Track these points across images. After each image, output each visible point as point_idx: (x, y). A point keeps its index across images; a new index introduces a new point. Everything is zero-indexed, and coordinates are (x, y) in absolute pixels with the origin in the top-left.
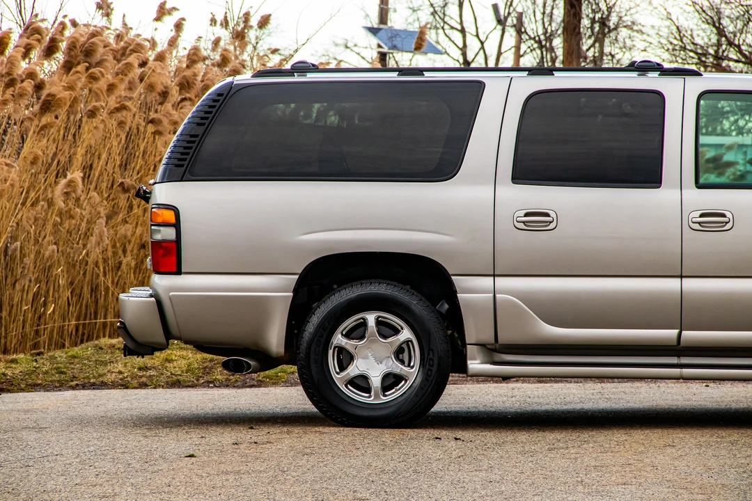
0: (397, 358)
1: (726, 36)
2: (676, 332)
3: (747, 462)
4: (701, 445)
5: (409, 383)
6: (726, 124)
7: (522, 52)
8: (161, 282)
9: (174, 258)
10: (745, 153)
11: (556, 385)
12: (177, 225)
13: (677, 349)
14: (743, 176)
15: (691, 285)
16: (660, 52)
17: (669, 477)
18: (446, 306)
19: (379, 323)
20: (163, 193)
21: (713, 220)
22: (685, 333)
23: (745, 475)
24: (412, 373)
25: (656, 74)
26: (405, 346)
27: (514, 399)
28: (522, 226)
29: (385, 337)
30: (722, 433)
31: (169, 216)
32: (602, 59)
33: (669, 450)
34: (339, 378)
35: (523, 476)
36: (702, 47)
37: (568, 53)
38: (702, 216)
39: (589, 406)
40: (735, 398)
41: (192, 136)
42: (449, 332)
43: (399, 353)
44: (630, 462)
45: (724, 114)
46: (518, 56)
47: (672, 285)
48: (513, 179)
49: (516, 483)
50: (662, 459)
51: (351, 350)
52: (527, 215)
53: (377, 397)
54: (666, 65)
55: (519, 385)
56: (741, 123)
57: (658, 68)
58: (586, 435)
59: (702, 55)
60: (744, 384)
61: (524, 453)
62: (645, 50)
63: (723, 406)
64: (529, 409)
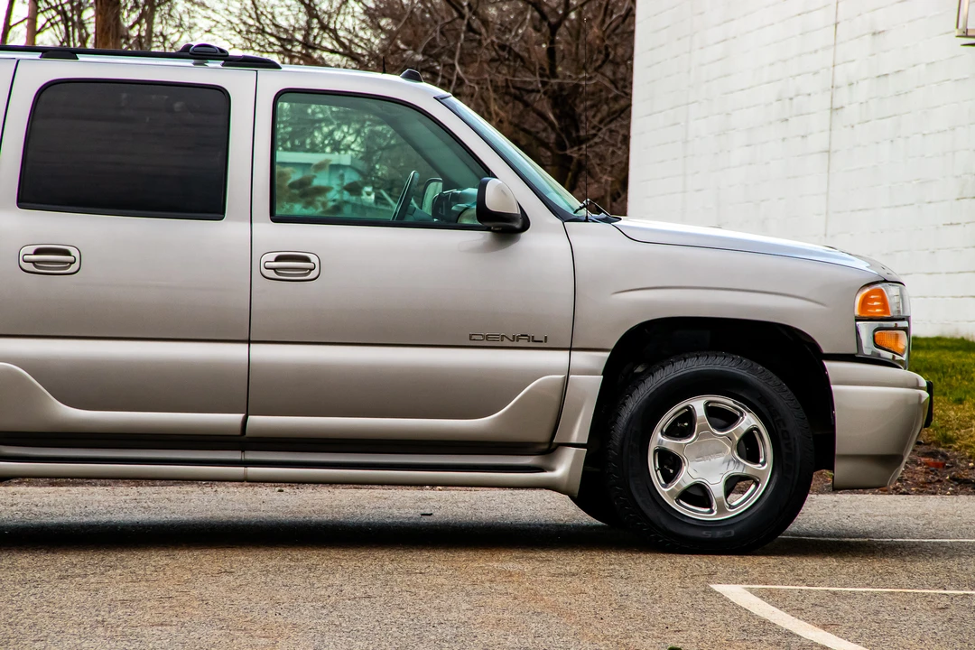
1: (317, 17)
2: (239, 417)
3: (327, 594)
4: (268, 572)
6: (318, 137)
7: (38, 26)
10: (342, 177)
11: (74, 490)
13: (241, 440)
14: (337, 208)
15: (262, 353)
16: (229, 34)
17: (224, 614)
21: (293, 265)
22: (254, 420)
23: (325, 611)
25: (218, 64)
27: (14, 508)
28: (30, 267)
30: (297, 554)
32: (150, 41)
33: (225, 578)
35: (21, 615)
36: (286, 31)
37: (103, 30)
38: (278, 259)
39: (119, 517)
40: (317, 507)
44: (173, 594)
45: (314, 123)
46: (33, 32)
47: (237, 352)
48: (19, 201)
49: (10, 624)
50: (214, 590)
52: (37, 252)
54: (234, 53)
55: (22, 489)
56: (338, 135)
57: (220, 55)
58: (112, 557)
59: (285, 42)
60: (330, 489)
61: (23, 583)
62: (209, 31)
63: (300, 518)
64: (36, 521)
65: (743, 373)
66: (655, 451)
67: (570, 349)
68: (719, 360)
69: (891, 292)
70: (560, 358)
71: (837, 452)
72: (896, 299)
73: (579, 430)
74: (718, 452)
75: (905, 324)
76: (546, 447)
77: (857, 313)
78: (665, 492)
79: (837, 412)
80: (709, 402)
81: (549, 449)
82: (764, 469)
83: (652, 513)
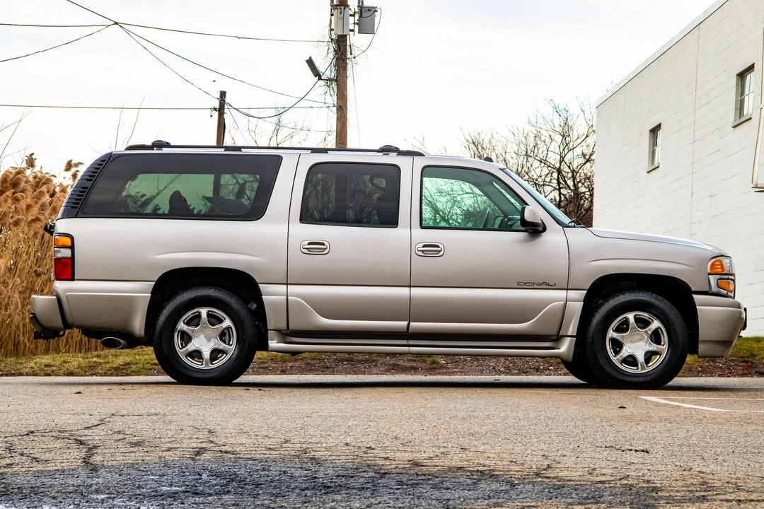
0: (221, 339)
2: (407, 322)
5: (229, 356)
8: (60, 286)
9: (70, 270)
12: (72, 247)
13: (407, 335)
15: (417, 292)
18: (255, 306)
19: (209, 315)
20: (63, 226)
21: (431, 249)
22: (412, 324)
24: (232, 348)
25: (394, 154)
26: (226, 331)
28: (306, 251)
29: (213, 325)
31: (67, 241)
34: (181, 352)
38: (424, 246)
41: (83, 188)
42: (257, 323)
43: (223, 335)
47: (404, 292)
48: (300, 220)
51: (190, 333)
52: (309, 244)
53: (207, 364)
54: (402, 149)
57: (396, 150)
58: (346, 390)
65: (653, 300)
66: (610, 339)
67: (567, 289)
68: (641, 294)
69: (726, 261)
70: (562, 294)
71: (700, 339)
72: (729, 265)
73: (572, 329)
74: (640, 340)
75: (732, 277)
76: (556, 337)
77: (709, 271)
78: (615, 360)
79: (699, 319)
80: (636, 315)
81: (557, 339)
82: (664, 348)
83: (608, 369)
